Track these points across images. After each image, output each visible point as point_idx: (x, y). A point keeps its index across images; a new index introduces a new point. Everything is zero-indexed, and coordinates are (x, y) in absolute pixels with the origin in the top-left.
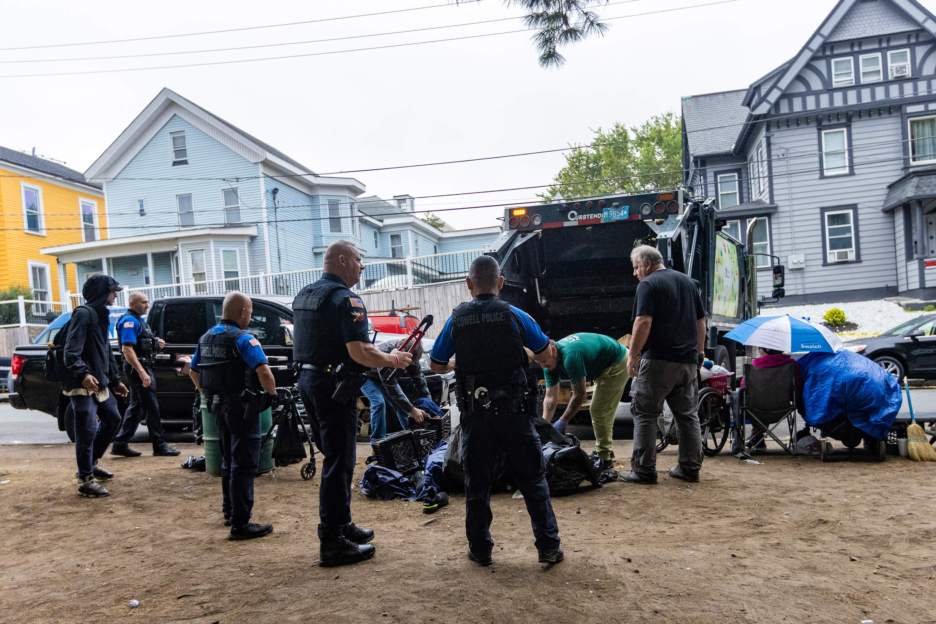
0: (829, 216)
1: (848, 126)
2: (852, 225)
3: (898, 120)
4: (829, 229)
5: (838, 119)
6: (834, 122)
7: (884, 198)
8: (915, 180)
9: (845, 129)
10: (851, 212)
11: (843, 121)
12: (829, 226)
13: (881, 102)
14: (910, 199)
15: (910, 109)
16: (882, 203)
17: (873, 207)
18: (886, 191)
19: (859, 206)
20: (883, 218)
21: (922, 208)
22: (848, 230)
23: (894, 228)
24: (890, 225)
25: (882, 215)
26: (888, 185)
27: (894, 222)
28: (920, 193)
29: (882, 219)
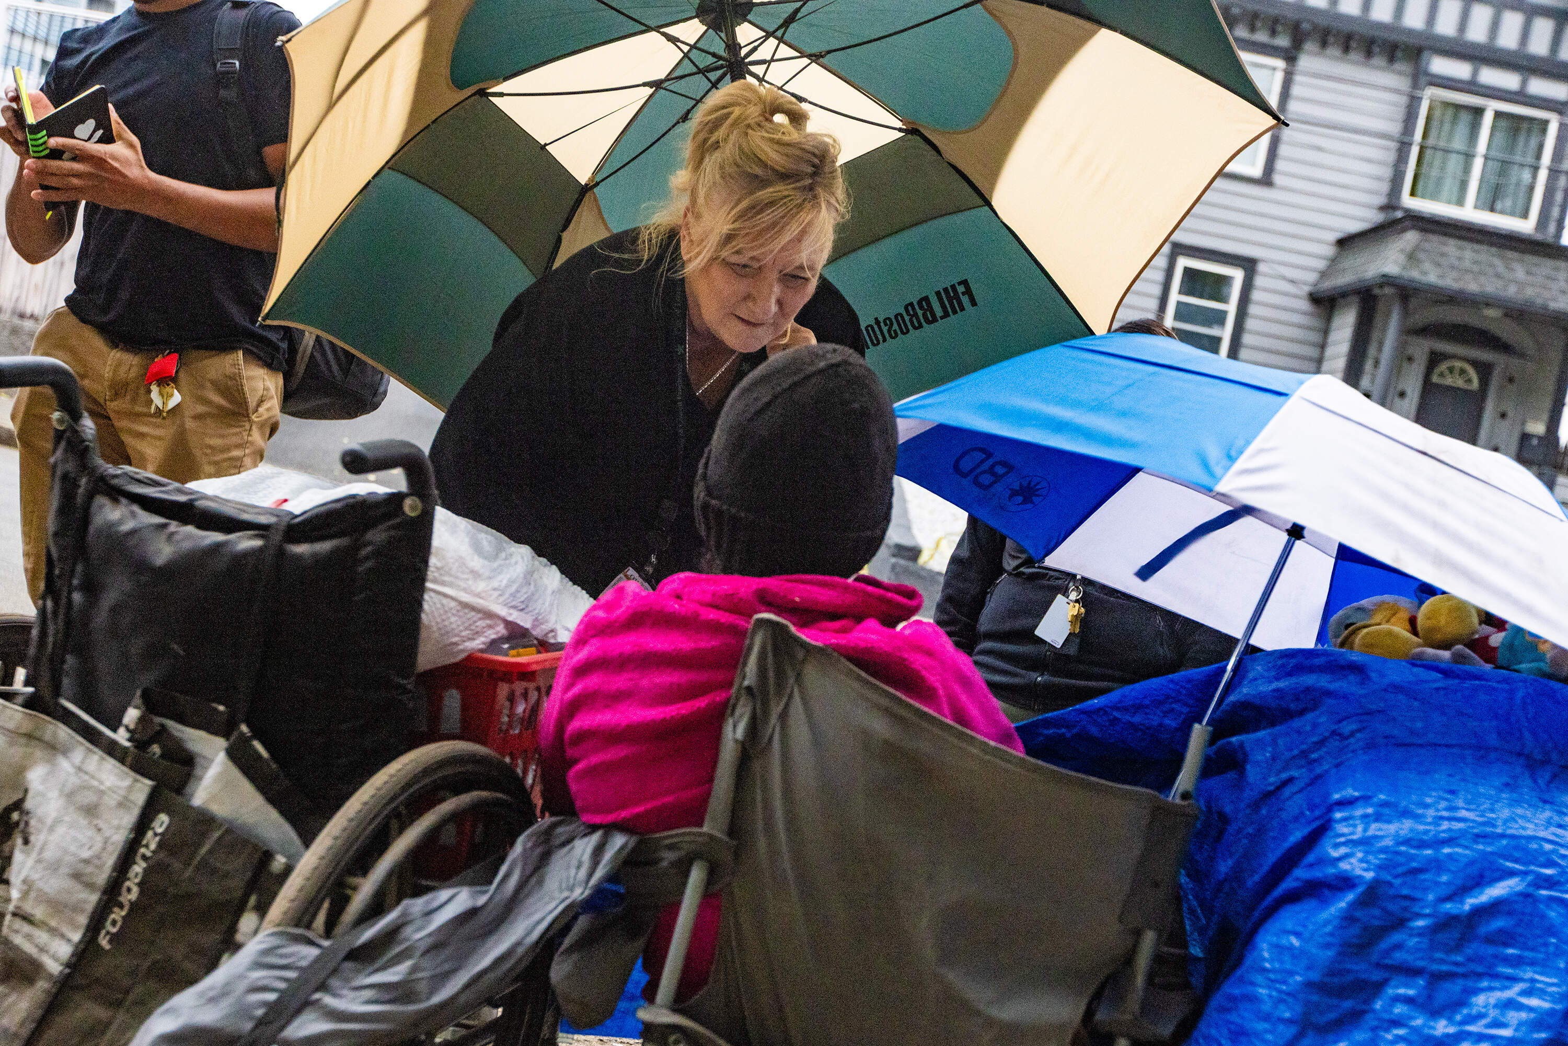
0: (1188, 271)
1: (1290, 57)
2: (1231, 308)
3: (1403, 83)
4: (1179, 303)
5: (1273, 33)
6: (1261, 37)
7: (1321, 265)
8: (1411, 237)
9: (1280, 64)
10: (1237, 275)
11: (1283, 41)
12: (1180, 292)
13: (1380, 26)
14: (1387, 280)
15: (1440, 66)
16: (1312, 277)
17: (1292, 281)
18: (1330, 251)
19: (1261, 267)
20: (1305, 313)
21: (1406, 313)
22: (1219, 318)
23: (1323, 346)
24: (1315, 337)
25: (1305, 305)
26: (1339, 235)
27: (1326, 332)
28: (1415, 274)
29: (1303, 317)
